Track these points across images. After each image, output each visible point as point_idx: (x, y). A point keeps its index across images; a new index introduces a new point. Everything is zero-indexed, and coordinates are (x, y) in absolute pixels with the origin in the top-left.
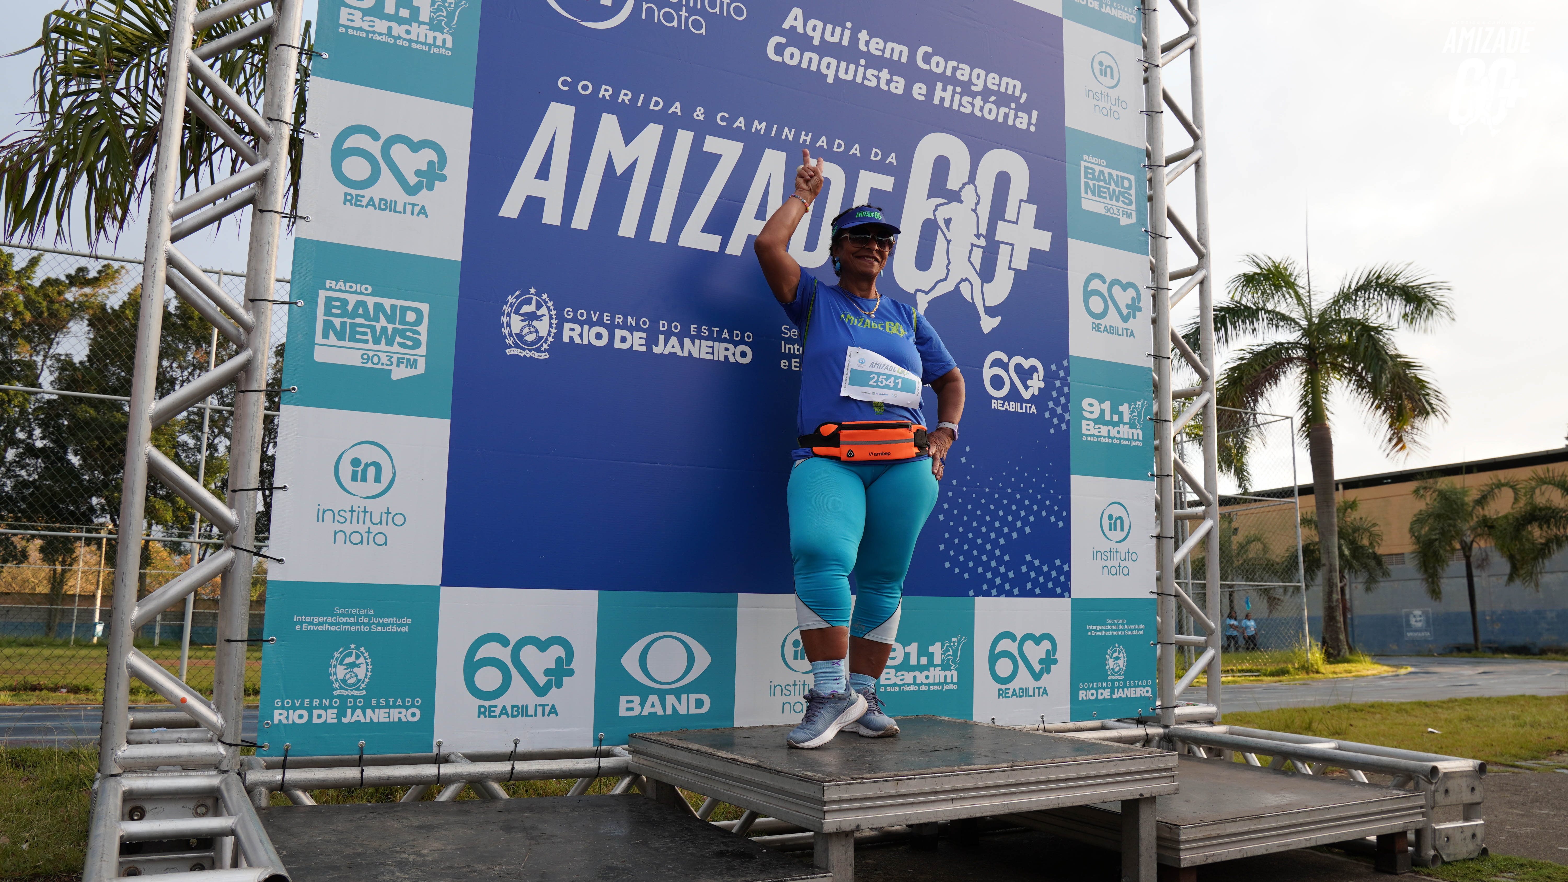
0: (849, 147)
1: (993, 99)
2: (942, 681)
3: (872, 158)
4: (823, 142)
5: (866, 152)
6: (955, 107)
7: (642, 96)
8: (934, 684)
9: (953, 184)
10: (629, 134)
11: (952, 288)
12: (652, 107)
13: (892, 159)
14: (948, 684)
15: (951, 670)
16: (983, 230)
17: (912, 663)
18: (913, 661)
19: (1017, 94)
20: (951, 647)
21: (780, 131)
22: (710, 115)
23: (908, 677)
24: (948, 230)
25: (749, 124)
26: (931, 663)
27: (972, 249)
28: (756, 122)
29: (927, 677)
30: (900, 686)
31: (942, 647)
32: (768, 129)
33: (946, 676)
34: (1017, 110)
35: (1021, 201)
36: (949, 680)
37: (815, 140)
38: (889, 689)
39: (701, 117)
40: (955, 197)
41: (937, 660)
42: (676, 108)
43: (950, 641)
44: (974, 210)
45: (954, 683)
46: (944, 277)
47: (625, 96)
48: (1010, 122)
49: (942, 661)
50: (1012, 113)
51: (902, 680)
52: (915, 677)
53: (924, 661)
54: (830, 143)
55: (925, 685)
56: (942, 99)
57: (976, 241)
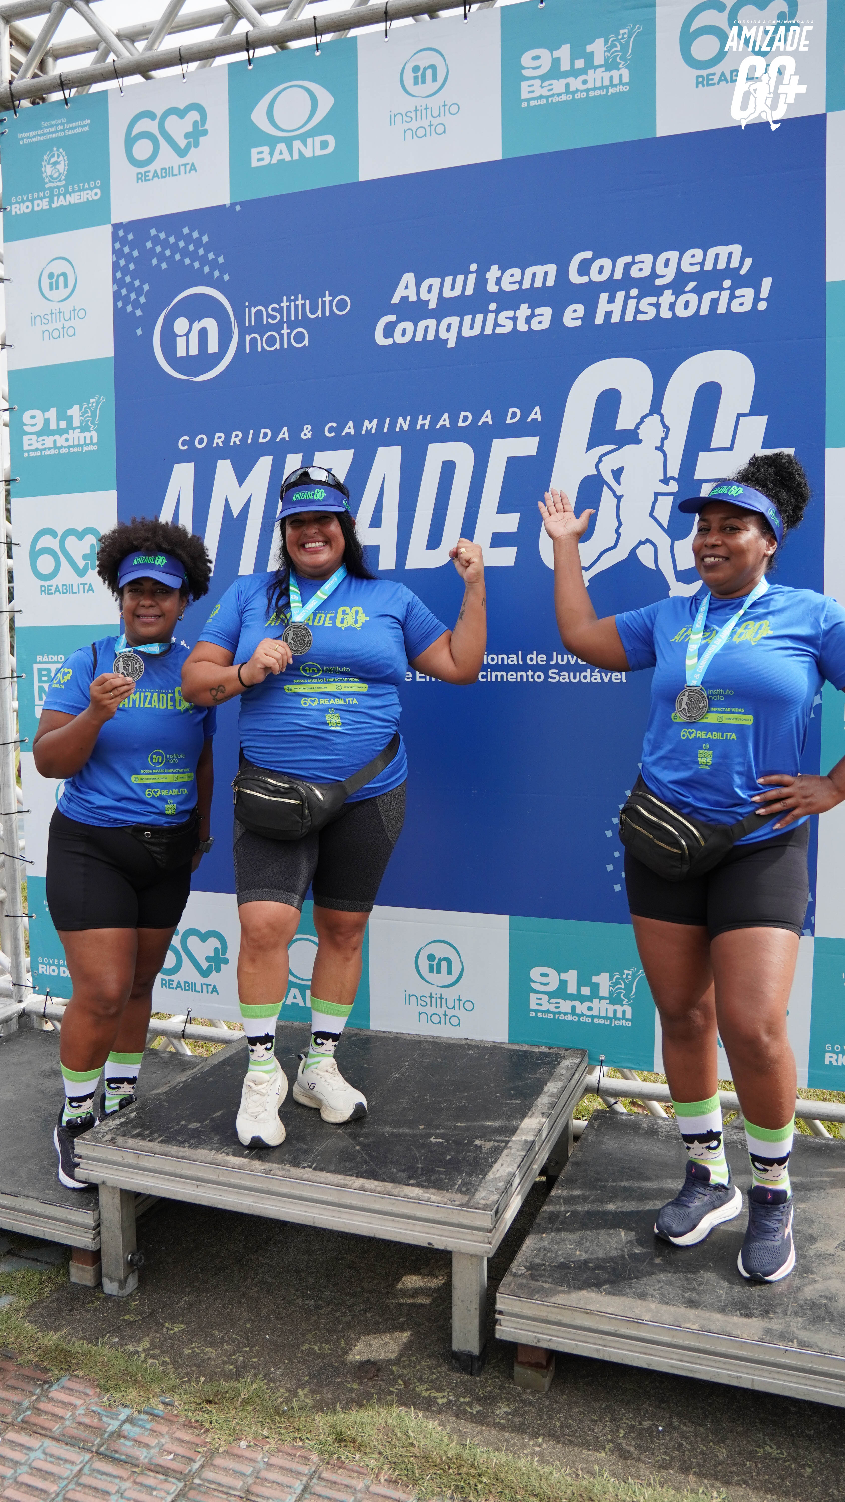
0: (477, 417)
1: (692, 285)
2: (611, 1014)
3: (509, 421)
4: (445, 420)
5: (499, 416)
6: (629, 318)
7: (251, 432)
8: (599, 1017)
9: (624, 422)
10: (241, 475)
11: (625, 556)
12: (261, 440)
13: (536, 414)
14: (619, 1019)
15: (622, 1005)
16: (674, 470)
17: (569, 991)
18: (572, 989)
19: (735, 264)
20: (623, 979)
21: (393, 424)
22: (317, 431)
23: (565, 1006)
24: (619, 483)
25: (358, 427)
26: (595, 993)
27: (656, 500)
28: (367, 422)
29: (590, 1009)
30: (554, 1013)
31: (611, 978)
32: (380, 425)
33: (615, 1011)
34: (732, 289)
35: (739, 415)
36: (619, 1015)
37: (434, 422)
38: (540, 1015)
39: (309, 436)
40: (632, 437)
41: (604, 991)
42: (284, 434)
43: (622, 974)
44: (660, 449)
45: (627, 1020)
46: (613, 544)
47: (236, 438)
48: (722, 309)
49: (611, 993)
50: (726, 294)
51: (556, 1007)
52: (574, 1007)
53: (586, 991)
54: (454, 420)
55: (587, 1016)
56: (609, 314)
57: (663, 489)
